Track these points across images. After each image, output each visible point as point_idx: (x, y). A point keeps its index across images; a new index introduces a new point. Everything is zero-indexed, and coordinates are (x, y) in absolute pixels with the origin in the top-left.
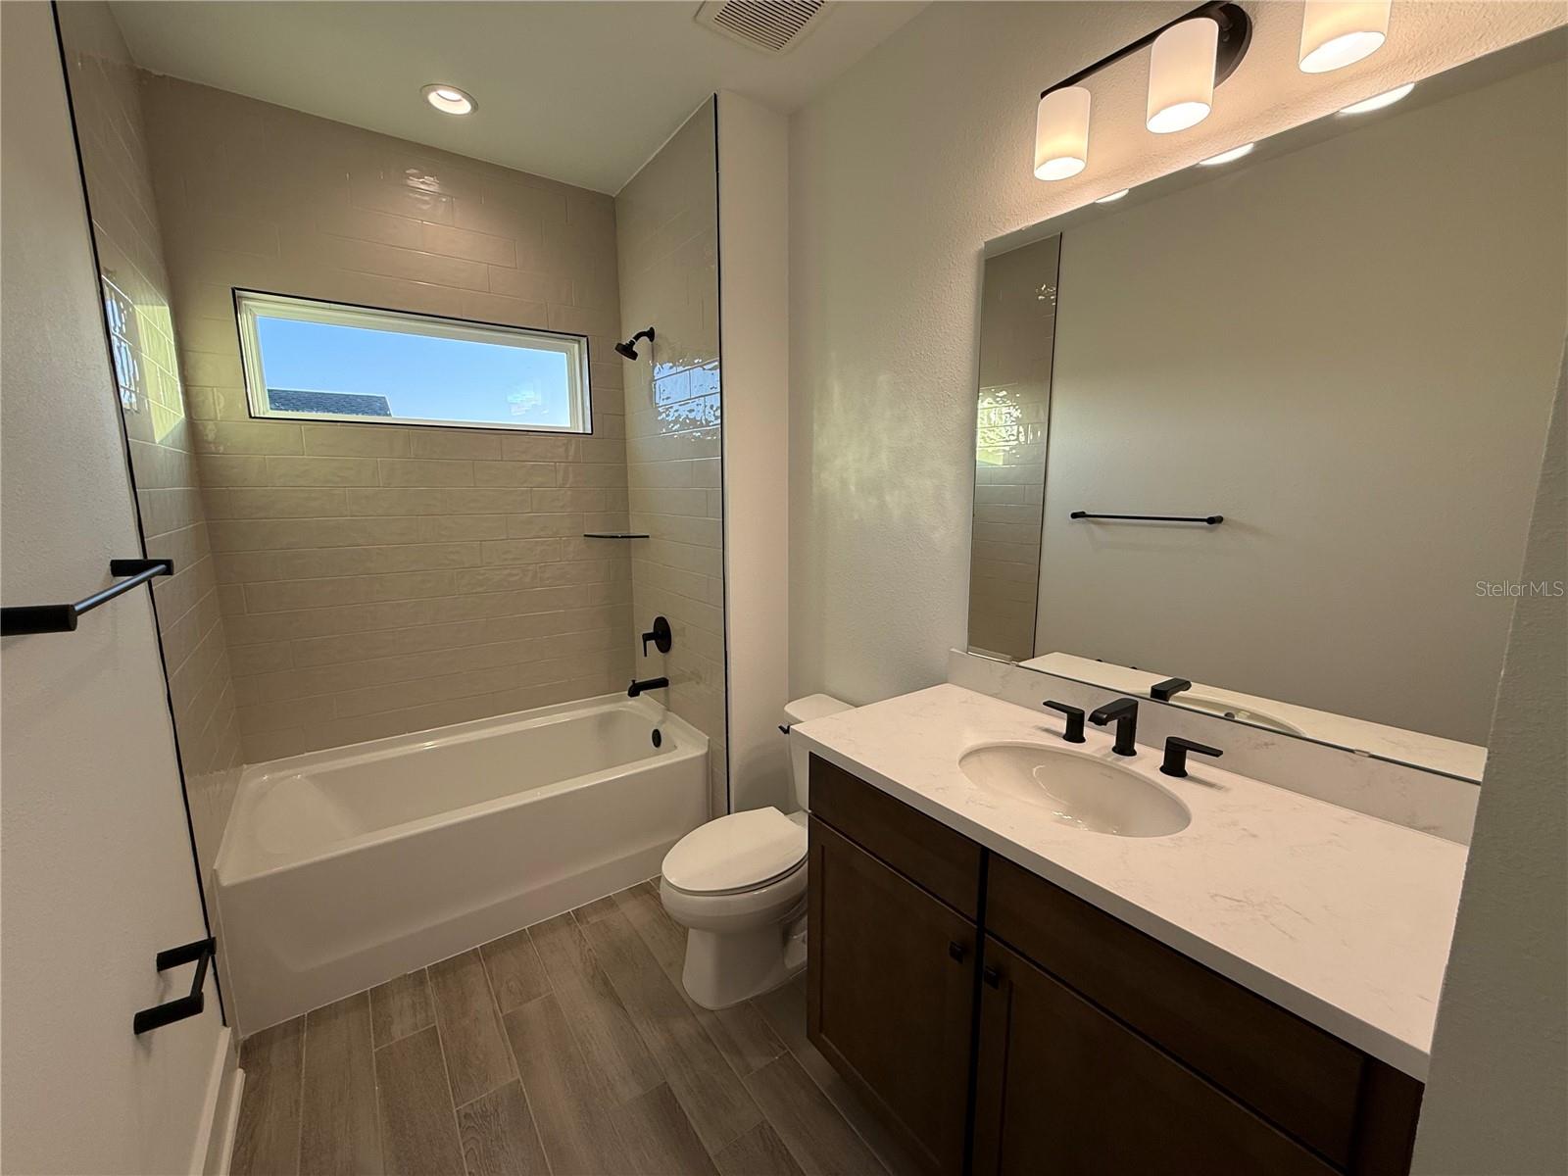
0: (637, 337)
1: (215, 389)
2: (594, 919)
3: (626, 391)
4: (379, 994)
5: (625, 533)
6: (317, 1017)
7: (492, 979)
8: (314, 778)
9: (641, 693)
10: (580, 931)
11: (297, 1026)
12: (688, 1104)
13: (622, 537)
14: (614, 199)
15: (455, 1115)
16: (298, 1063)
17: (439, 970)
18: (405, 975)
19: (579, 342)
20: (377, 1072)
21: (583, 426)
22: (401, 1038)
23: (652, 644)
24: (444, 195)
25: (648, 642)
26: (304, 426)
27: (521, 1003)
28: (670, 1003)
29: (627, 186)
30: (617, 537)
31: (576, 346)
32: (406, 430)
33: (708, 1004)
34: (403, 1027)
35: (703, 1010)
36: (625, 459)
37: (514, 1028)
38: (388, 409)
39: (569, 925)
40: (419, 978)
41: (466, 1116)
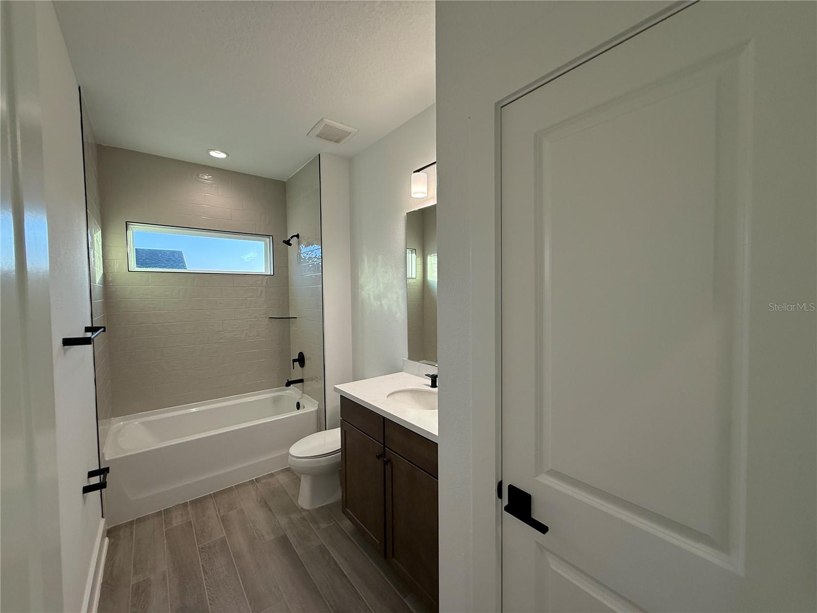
0: (292, 237)
1: (115, 261)
2: (264, 481)
3: (289, 257)
4: (167, 511)
5: (287, 316)
6: (139, 520)
7: (217, 504)
8: (143, 423)
9: (291, 385)
10: (257, 486)
11: (131, 523)
12: (292, 540)
13: (286, 318)
14: (285, 182)
15: (198, 548)
16: (132, 534)
17: (194, 503)
18: (179, 504)
19: (269, 238)
20: (166, 536)
21: (270, 272)
22: (176, 525)
23: (297, 364)
24: (215, 184)
25: (295, 363)
26: (150, 274)
27: (228, 512)
28: (291, 507)
29: (291, 177)
30: (283, 318)
31: (268, 239)
32: (193, 275)
33: (306, 507)
34: (177, 521)
35: (305, 510)
36: (288, 285)
37: (224, 520)
38: (186, 266)
39: (253, 484)
40: (185, 505)
41: (202, 548)
